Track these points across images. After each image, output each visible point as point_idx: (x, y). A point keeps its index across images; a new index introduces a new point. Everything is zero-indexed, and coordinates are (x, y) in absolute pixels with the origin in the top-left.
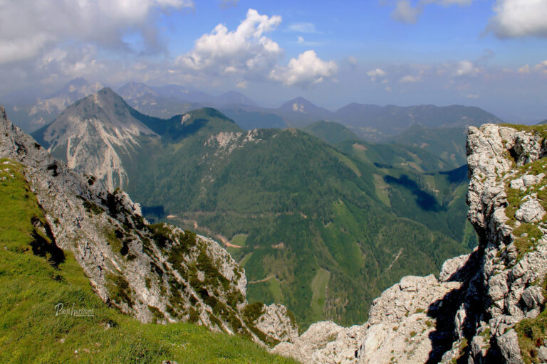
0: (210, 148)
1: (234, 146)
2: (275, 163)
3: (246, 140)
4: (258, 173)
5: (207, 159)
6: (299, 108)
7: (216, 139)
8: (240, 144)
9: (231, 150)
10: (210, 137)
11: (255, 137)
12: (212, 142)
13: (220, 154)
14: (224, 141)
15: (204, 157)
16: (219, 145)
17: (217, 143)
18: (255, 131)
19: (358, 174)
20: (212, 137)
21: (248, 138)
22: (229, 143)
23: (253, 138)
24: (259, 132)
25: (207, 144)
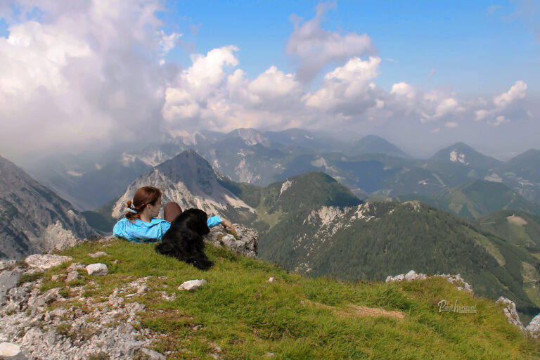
0: (310, 227)
1: (339, 225)
2: (389, 248)
3: (354, 217)
4: (365, 262)
5: (304, 242)
6: (458, 156)
7: (317, 216)
8: (346, 222)
9: (335, 230)
10: (310, 213)
11: (366, 214)
12: (312, 219)
13: (321, 236)
14: (327, 218)
15: (300, 240)
16: (322, 223)
17: (319, 220)
18: (367, 205)
19: (501, 262)
20: (313, 213)
21: (357, 215)
22: (334, 221)
23: (363, 214)
24: (371, 207)
25: (307, 221)
